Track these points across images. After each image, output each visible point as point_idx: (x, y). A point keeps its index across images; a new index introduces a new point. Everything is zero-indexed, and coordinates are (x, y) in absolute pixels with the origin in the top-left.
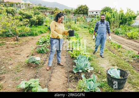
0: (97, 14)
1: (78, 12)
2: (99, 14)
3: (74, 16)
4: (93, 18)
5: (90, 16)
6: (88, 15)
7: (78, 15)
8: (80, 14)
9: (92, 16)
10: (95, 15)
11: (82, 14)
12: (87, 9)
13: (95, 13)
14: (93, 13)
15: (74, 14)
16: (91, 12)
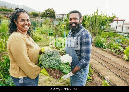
0: (63, 17)
1: (45, 15)
2: (65, 17)
3: (41, 19)
4: (60, 21)
5: (57, 19)
6: (55, 18)
7: (45, 18)
8: (48, 17)
9: (59, 19)
10: (62, 18)
11: (49, 17)
12: (54, 12)
13: (61, 16)
14: (60, 16)
15: (41, 17)
16: (58, 16)
